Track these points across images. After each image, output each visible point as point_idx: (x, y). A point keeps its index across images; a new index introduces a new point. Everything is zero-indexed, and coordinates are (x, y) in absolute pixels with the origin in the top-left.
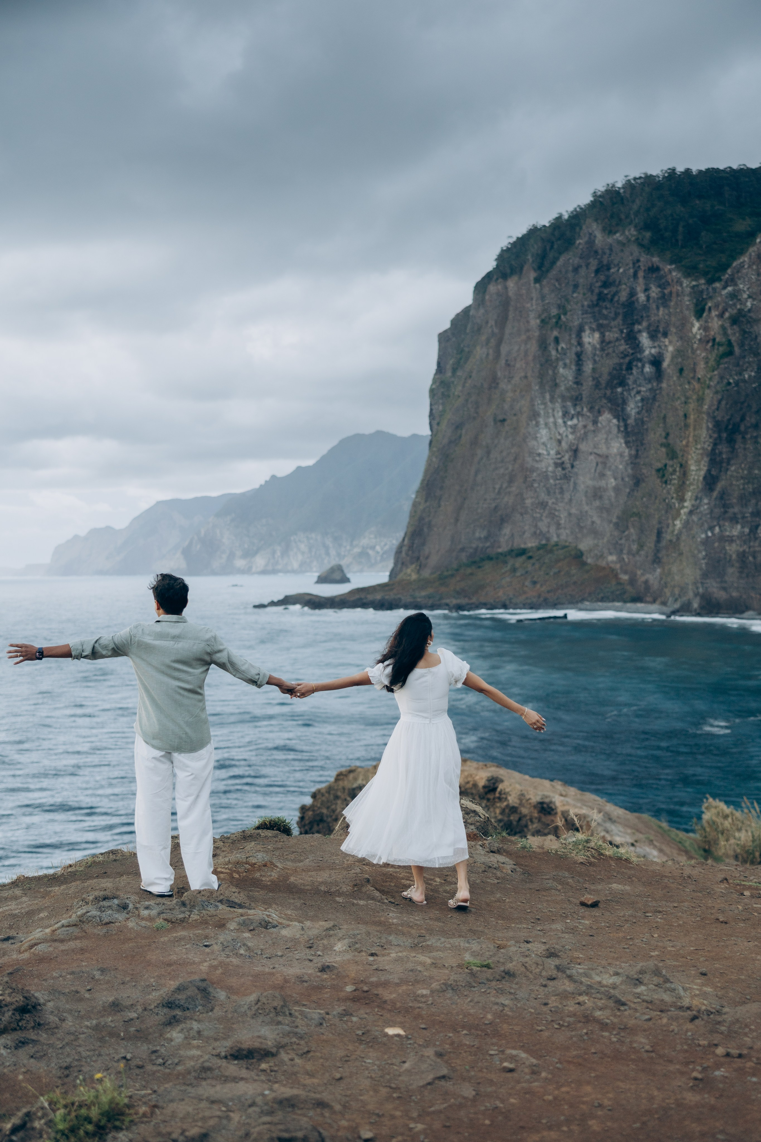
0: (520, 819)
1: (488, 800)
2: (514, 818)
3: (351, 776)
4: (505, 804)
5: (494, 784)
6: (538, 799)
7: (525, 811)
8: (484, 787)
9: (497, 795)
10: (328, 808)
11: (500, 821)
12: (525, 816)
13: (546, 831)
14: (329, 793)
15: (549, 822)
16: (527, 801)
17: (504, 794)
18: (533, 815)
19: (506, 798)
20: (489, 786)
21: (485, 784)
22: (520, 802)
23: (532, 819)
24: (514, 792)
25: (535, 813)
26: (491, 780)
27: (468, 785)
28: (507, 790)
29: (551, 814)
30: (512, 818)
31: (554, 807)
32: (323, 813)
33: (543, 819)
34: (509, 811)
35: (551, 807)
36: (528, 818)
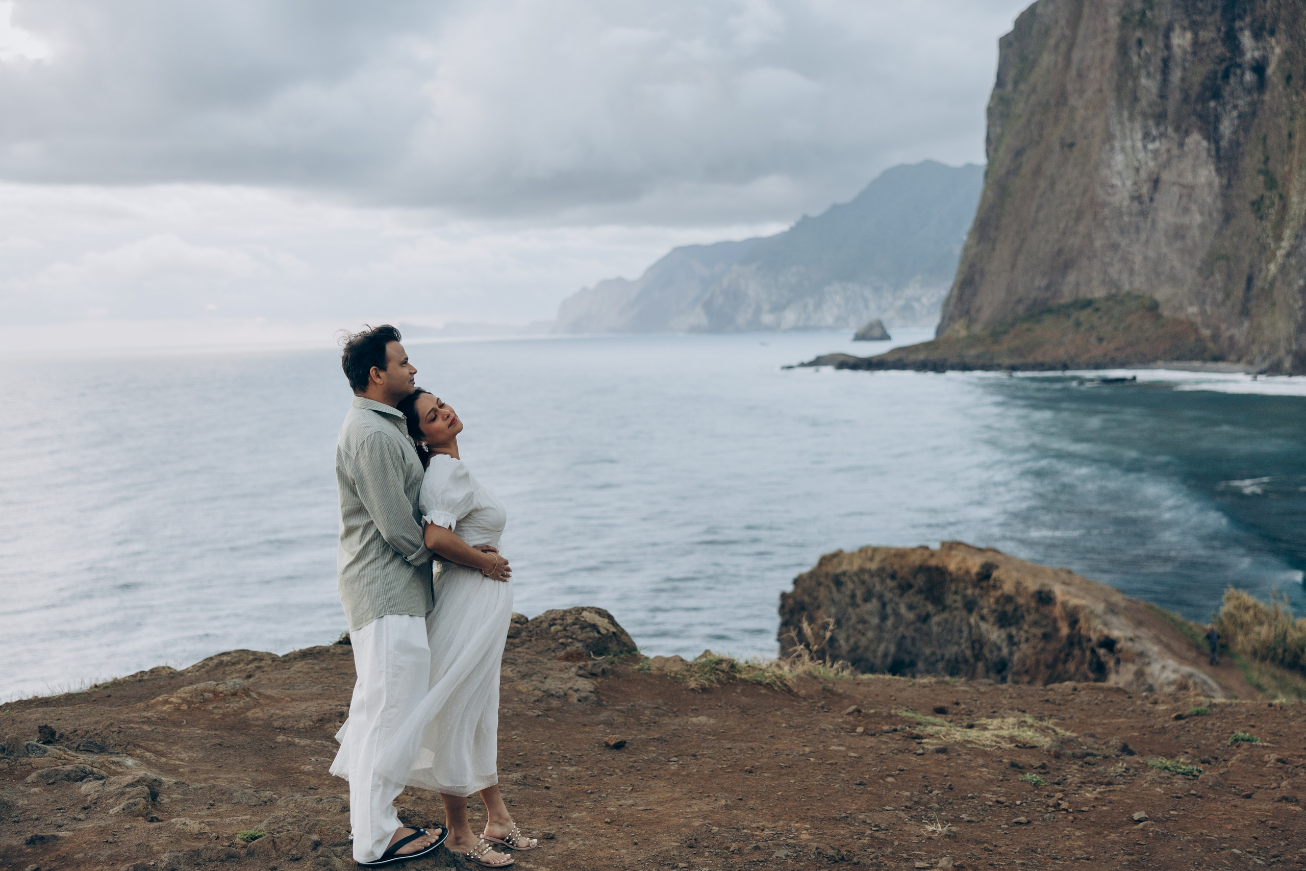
0: (1016, 609)
1: (982, 588)
2: (1009, 608)
3: (835, 561)
4: (1000, 592)
5: (988, 570)
6: (1036, 588)
7: (1021, 601)
8: (978, 574)
9: (991, 582)
10: (810, 595)
11: (994, 611)
12: (1021, 606)
13: (1044, 622)
14: (810, 578)
15: (1047, 613)
16: (1024, 590)
17: (998, 581)
18: (1030, 605)
19: (1001, 586)
20: (982, 573)
21: (977, 570)
22: (1015, 591)
23: (1028, 609)
24: (1009, 580)
25: (1032, 603)
26: (985, 567)
27: (960, 571)
28: (1002, 577)
29: (1049, 604)
30: (1007, 608)
31: (1053, 597)
32: (804, 601)
33: (1041, 610)
34: (1004, 600)
35: (1049, 597)
36: (1024, 608)
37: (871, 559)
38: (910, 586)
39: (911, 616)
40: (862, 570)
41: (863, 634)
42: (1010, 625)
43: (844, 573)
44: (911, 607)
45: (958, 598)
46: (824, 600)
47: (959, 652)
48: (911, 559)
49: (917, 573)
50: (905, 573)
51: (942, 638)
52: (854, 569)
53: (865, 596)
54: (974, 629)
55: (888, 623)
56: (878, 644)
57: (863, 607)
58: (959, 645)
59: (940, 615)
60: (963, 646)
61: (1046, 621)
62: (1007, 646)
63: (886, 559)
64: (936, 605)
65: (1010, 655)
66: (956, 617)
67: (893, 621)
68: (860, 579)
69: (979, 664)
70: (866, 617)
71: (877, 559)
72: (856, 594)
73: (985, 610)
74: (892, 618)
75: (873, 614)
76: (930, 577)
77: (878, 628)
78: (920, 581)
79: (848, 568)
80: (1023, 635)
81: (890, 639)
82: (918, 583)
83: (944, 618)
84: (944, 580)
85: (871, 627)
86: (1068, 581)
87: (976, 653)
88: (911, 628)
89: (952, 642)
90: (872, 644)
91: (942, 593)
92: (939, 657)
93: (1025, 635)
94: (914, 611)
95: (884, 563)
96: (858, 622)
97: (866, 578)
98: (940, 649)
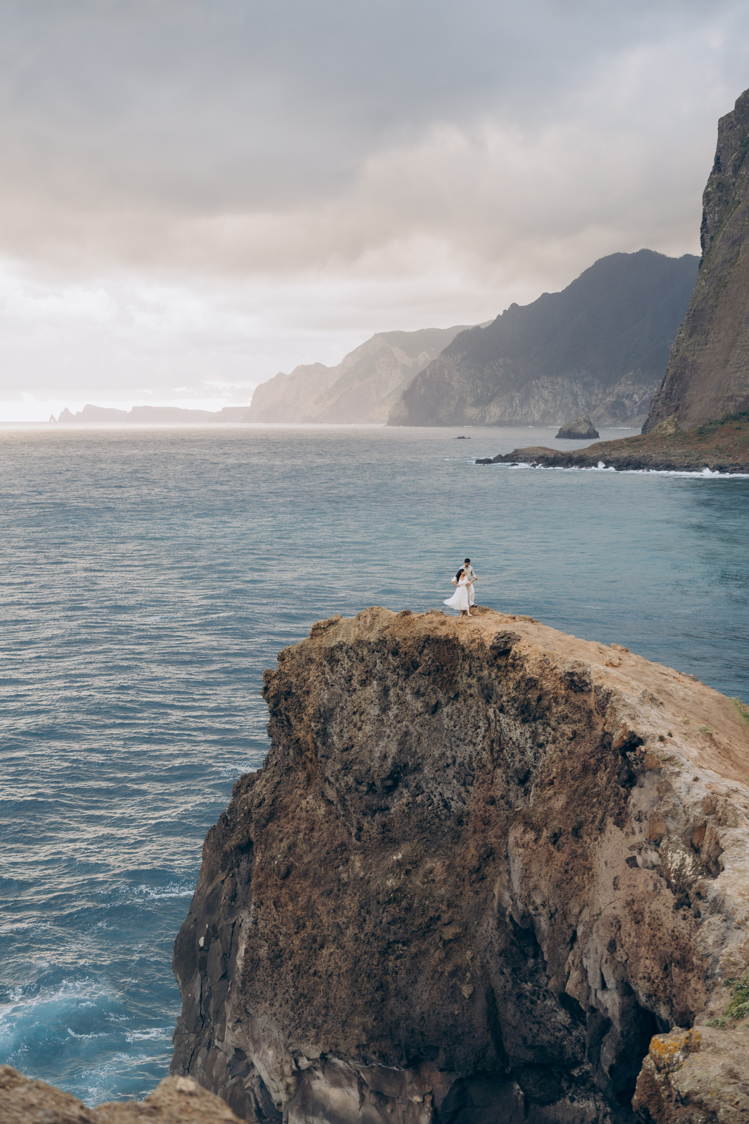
0: (540, 699)
1: (499, 668)
2: (532, 695)
3: (332, 629)
4: (521, 674)
5: (506, 643)
6: (567, 668)
7: (547, 685)
8: (493, 648)
9: (510, 660)
10: (298, 675)
11: (514, 699)
12: (547, 693)
13: (576, 717)
14: (300, 653)
15: (580, 704)
16: (552, 670)
17: (519, 659)
18: (559, 691)
19: (522, 666)
20: (499, 647)
21: (494, 643)
22: (541, 671)
23: (557, 698)
24: (533, 657)
25: (561, 689)
26: (502, 637)
27: (473, 645)
28: (524, 653)
29: (583, 691)
30: (530, 696)
31: (588, 681)
32: (292, 683)
33: (572, 698)
34: (526, 685)
35: (584, 681)
36: (551, 696)
37: (371, 628)
38: (416, 665)
39: (418, 705)
40: (360, 643)
41: (360, 729)
42: (535, 720)
43: (340, 647)
44: (417, 694)
45: (474, 681)
46: (315, 683)
47: (474, 754)
48: (417, 628)
49: (424, 647)
50: (410, 647)
51: (454, 736)
52: (351, 640)
53: (364, 677)
54: (493, 724)
55: (391, 714)
56: (377, 742)
57: (360, 693)
58: (475, 744)
59: (453, 705)
60: (480, 747)
61: (579, 715)
62: (531, 748)
63: (388, 627)
64: (447, 691)
65: (535, 759)
66: (471, 708)
67: (396, 712)
68: (358, 654)
69: (499, 771)
70: (364, 706)
71: (377, 627)
72: (353, 675)
73: (505, 698)
74: (395, 707)
75: (372, 702)
76: (439, 652)
77: (378, 720)
78: (427, 658)
79: (344, 640)
80: (550, 734)
81: (392, 734)
82: (425, 660)
83: (457, 708)
84: (456, 657)
85: (369, 719)
86: (616, 661)
87: (496, 755)
88: (417, 720)
89: (467, 741)
90: (370, 741)
91: (454, 675)
92: (450, 761)
93: (552, 733)
94: (422, 699)
95: (385, 632)
96: (354, 713)
97: (365, 653)
98: (452, 750)
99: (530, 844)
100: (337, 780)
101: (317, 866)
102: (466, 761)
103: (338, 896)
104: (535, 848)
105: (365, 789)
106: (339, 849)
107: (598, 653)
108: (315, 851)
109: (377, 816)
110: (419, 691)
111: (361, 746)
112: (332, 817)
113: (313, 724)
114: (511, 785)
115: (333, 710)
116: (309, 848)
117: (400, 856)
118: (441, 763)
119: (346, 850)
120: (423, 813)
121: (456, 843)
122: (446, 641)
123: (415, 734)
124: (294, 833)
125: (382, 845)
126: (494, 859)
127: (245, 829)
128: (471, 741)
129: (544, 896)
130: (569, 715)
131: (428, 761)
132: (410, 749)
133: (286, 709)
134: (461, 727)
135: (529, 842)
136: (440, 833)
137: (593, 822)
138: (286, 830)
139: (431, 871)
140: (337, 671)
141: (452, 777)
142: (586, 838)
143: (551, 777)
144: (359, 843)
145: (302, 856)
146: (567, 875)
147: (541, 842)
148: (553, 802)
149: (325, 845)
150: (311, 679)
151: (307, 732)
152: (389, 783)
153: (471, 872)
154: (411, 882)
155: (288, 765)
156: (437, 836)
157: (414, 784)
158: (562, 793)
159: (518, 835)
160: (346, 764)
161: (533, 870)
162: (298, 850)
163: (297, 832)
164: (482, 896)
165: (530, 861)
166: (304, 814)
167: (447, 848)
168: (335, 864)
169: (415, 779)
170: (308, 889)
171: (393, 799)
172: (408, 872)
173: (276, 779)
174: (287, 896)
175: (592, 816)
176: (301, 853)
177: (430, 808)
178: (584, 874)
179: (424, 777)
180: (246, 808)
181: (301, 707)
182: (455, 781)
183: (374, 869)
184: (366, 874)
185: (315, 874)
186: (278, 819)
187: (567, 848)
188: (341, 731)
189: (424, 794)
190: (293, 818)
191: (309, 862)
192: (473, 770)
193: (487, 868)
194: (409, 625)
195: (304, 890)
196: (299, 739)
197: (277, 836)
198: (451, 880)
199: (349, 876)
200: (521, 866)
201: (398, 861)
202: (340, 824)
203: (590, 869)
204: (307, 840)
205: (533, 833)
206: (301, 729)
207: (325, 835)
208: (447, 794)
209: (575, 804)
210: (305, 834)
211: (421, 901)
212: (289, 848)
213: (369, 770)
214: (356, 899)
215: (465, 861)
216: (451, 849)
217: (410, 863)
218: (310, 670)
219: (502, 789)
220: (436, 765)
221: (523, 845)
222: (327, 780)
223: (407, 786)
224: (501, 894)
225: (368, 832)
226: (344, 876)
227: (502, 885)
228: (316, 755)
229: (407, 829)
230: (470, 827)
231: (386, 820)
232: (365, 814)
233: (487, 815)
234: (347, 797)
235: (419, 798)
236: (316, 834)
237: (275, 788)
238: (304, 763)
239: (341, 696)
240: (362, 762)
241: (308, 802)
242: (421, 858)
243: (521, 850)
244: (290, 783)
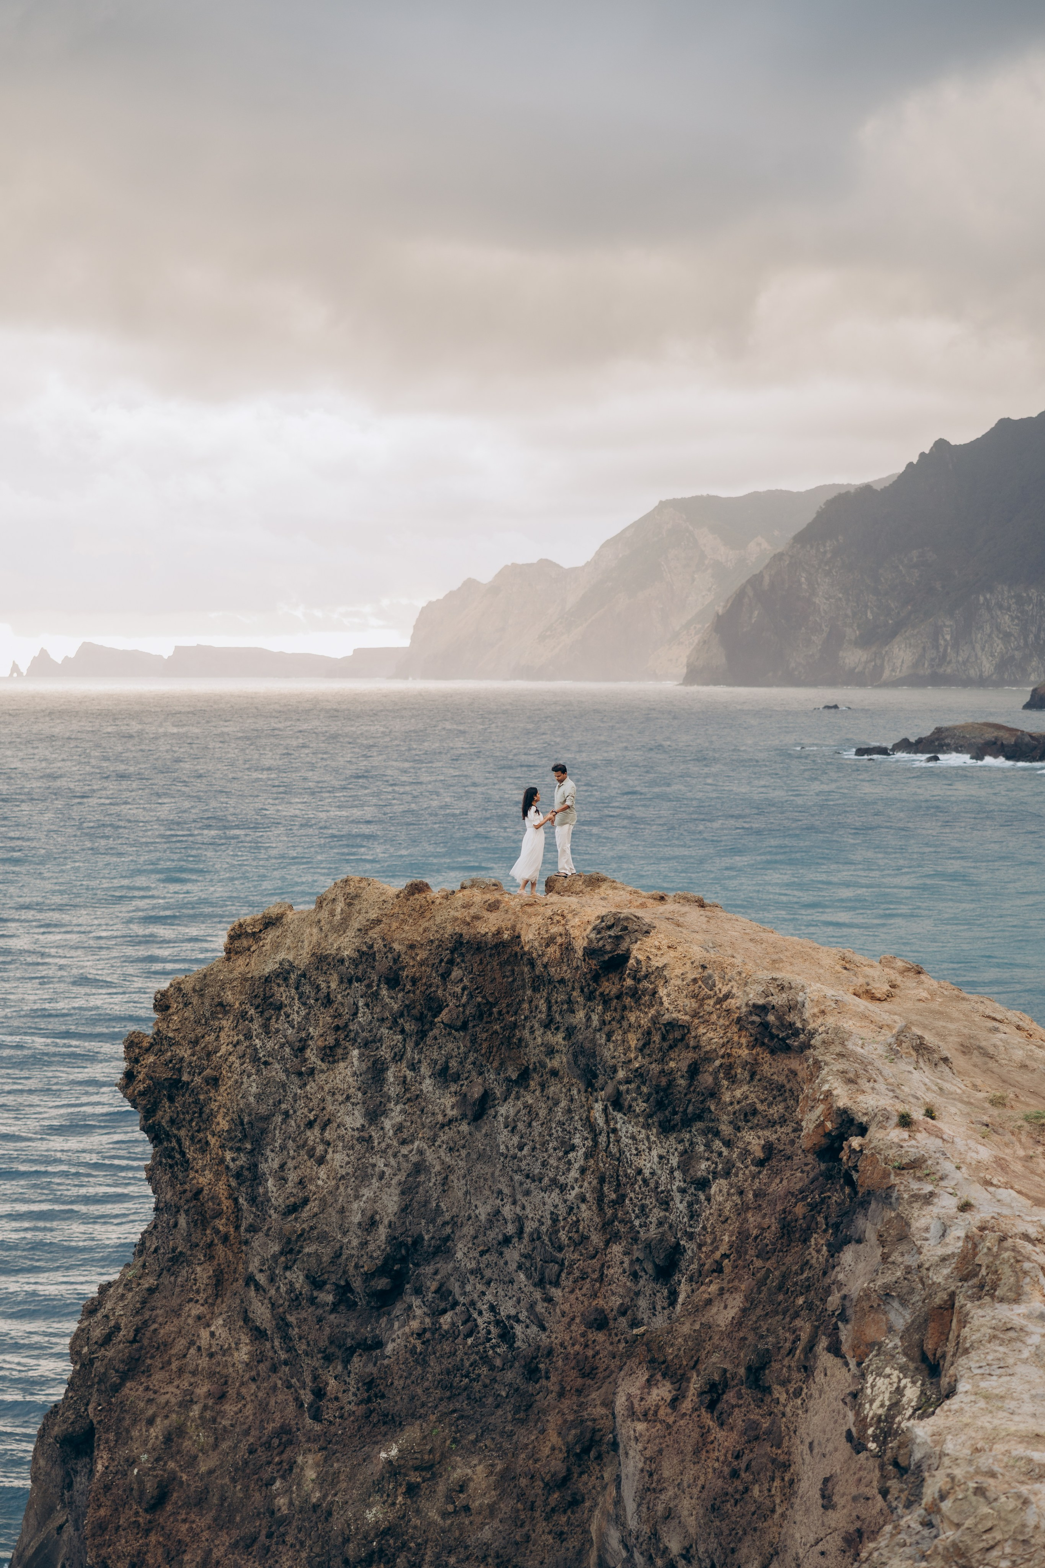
0: (694, 1071)
1: (606, 1001)
2: (678, 1063)
3: (271, 936)
4: (652, 1013)
5: (618, 939)
6: (754, 994)
7: (710, 1037)
8: (590, 952)
9: (629, 981)
10: (195, 1042)
11: (640, 1075)
12: (709, 1057)
14: (200, 992)
15: (782, 1079)
16: (720, 1001)
17: (646, 976)
18: (736, 1051)
19: (654, 993)
20: (601, 951)
21: (590, 941)
22: (695, 1005)
23: (731, 1066)
24: (678, 972)
25: (740, 1045)
26: (610, 928)
27: (550, 950)
28: (657, 962)
29: (788, 1048)
30: (672, 1064)
31: (799, 1025)
32: (182, 1060)
33: (766, 1067)
34: (664, 1038)
35: (791, 1025)
36: (717, 1063)
37: (343, 925)
38: (435, 1006)
39: (446, 1102)
40: (321, 961)
41: (321, 1161)
42: (687, 1122)
43: (283, 974)
44: (444, 1075)
45: (558, 1039)
46: (232, 1058)
47: (562, 1210)
48: (438, 920)
49: (451, 962)
50: (422, 963)
51: (519, 1170)
52: (303, 958)
53: (331, 1041)
54: (602, 1139)
55: (388, 1124)
56: (356, 1189)
57: (323, 1077)
58: (563, 1188)
59: (517, 1098)
60: (574, 1193)
61: (781, 1107)
62: (683, 1191)
63: (378, 921)
64: (502, 1064)
65: (691, 1217)
66: (556, 1104)
67: (399, 1119)
68: (318, 988)
69: (616, 1249)
70: (330, 1108)
71: (356, 923)
72: (309, 1037)
73: (621, 1074)
74: (399, 1108)
75: (348, 1098)
76: (482, 974)
77: (361, 1140)
78: (458, 990)
79: (290, 957)
80: (720, 1154)
81: (388, 1171)
82: (454, 995)
83: (526, 1106)
84: (519, 983)
85: (341, 1138)
86: (880, 988)
87: (609, 1212)
88: (443, 1137)
89: (546, 1180)
90: (342, 1189)
91: (515, 1025)
92: (511, 1229)
93: (725, 1152)
94: (453, 1088)
95: (370, 933)
96: (310, 1125)
97: (333, 985)
98: (514, 1203)
99: (662, 1412)
100: (272, 1280)
101: (227, 1480)
102: (544, 1229)
103: (268, 1550)
104: (670, 1420)
105: (330, 1298)
106: (276, 1442)
107: (838, 968)
108: (224, 1446)
109: (357, 1362)
110: (446, 1068)
111: (323, 1200)
112: (263, 1367)
113: (228, 1155)
114: (642, 1282)
115: (267, 1118)
116: (211, 1440)
117: (394, 1452)
118: (491, 1234)
119: (290, 1442)
120: (454, 1353)
121: (523, 1422)
122: (496, 946)
123: (438, 1168)
124: (180, 1404)
125: (366, 1429)
126: (599, 1457)
127: (81, 1398)
128: (554, 1181)
129: (686, 1535)
130: (760, 1107)
131: (465, 1230)
132: (426, 1203)
133: (172, 1121)
134: (534, 1149)
135: (658, 1407)
136: (490, 1400)
137: (791, 1352)
138: (162, 1399)
139: (462, 1488)
140: (277, 1031)
141: (514, 1266)
142: (780, 1393)
143: (717, 1255)
144: (318, 1427)
145: (196, 1457)
146: (737, 1483)
147: (687, 1405)
148: (714, 1310)
149: (247, 1433)
150: (223, 1050)
151: (217, 1174)
152: (382, 1283)
153: (549, 1488)
154: (418, 1511)
155: (174, 1250)
156: (483, 1406)
157: (434, 1286)
158: (736, 1289)
159: (635, 1391)
160: (289, 1241)
161: (666, 1474)
162: (187, 1443)
163: (187, 1403)
164: (573, 1543)
165: (660, 1451)
166: (203, 1362)
167: (502, 1433)
168: (266, 1476)
169: (436, 1273)
170: (206, 1535)
171: (390, 1322)
172: (412, 1490)
173: (149, 1281)
174: (160, 1551)
175: (792, 1338)
176: (194, 1451)
177: (470, 1341)
178: (773, 1479)
179: (456, 1269)
180: (85, 1350)
181: (205, 1118)
182: (522, 1276)
183: (344, 1485)
184: (325, 1496)
185: (223, 1499)
186: (148, 1372)
187: (738, 1418)
188: (282, 1166)
189: (458, 1309)
190: (181, 1371)
191: (211, 1472)
192: (560, 1249)
193: (585, 1477)
194: (422, 915)
195: (195, 1536)
196: (200, 1191)
197: (142, 1412)
198: (506, 1507)
199: (291, 1503)
200: (640, 1465)
201: (389, 1462)
202: (279, 1383)
203: (786, 1466)
204: (208, 1422)
205: (668, 1386)
206: (204, 1168)
207: (249, 1410)
208: (507, 1308)
209: (759, 1311)
210: (205, 1408)
211: (438, 1556)
212: (168, 1439)
213: (337, 1254)
214: (304, 1555)
215: (536, 1461)
216: (511, 1434)
217: (416, 1469)
218: (221, 1029)
219: (621, 1290)
220: (481, 1238)
221: (645, 1415)
222: (250, 1280)
223: (418, 1291)
224: (602, 1535)
225: (337, 1399)
226: (282, 1502)
227: (605, 1513)
228: (237, 1228)
229: (419, 1391)
230: (553, 1384)
231: (375, 1370)
232: (328, 1359)
233: (590, 1353)
234: (291, 1319)
235: (446, 1320)
236: (230, 1408)
237: (144, 1303)
238: (211, 1245)
239: (284, 1086)
240: (323, 1238)
241: (212, 1334)
242: (443, 1456)
243: (641, 1427)
244: (177, 1290)
